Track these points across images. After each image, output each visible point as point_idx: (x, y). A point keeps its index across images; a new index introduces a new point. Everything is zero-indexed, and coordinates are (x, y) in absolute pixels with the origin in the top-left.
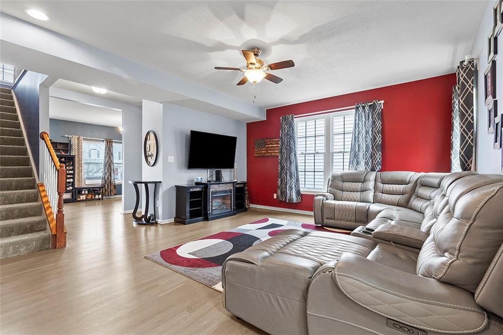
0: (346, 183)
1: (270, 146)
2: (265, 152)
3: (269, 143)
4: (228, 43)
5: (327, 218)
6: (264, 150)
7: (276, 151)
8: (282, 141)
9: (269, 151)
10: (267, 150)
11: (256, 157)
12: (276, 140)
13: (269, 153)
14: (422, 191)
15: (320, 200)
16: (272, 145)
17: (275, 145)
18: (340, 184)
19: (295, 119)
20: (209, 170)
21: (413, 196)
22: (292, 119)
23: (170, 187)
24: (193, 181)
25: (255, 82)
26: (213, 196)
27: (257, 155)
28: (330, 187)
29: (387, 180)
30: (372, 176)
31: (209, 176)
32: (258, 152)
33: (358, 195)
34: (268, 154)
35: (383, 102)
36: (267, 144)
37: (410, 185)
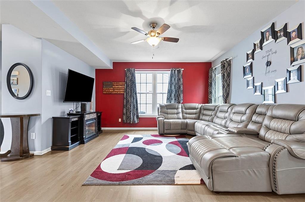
0: (169, 110)
1: (116, 87)
2: (113, 90)
3: (115, 85)
4: (144, 14)
5: (166, 130)
6: (111, 90)
7: (121, 91)
8: (127, 84)
9: (115, 90)
10: (114, 90)
11: (105, 94)
12: (121, 83)
13: (116, 91)
14: (206, 112)
15: (162, 120)
16: (118, 87)
17: (120, 87)
18: (165, 110)
19: (135, 71)
20: (75, 103)
21: (201, 115)
22: (134, 71)
23: (48, 119)
24: (64, 112)
25: (153, 45)
26: (86, 123)
27: (105, 93)
28: (160, 112)
29: (188, 108)
30: (180, 106)
31: (75, 108)
32: (106, 91)
33: (175, 116)
34: (114, 92)
35: (183, 69)
36: (114, 86)
37: (198, 110)
